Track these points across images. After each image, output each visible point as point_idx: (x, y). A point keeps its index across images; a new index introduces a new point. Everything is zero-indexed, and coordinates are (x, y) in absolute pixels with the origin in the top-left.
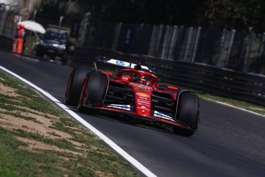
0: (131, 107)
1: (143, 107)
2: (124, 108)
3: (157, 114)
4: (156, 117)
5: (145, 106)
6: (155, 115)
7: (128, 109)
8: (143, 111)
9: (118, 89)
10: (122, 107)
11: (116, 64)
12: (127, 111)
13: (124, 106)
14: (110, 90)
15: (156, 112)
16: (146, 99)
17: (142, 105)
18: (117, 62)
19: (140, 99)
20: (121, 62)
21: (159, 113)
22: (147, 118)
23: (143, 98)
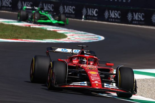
0: (87, 83)
1: (96, 82)
2: (82, 85)
3: (106, 86)
4: (106, 88)
5: (97, 81)
6: (105, 86)
7: (86, 85)
8: (97, 85)
9: (74, 71)
10: (81, 84)
11: (62, 51)
12: (85, 86)
13: (82, 83)
14: (69, 72)
15: (105, 84)
16: (96, 75)
17: (95, 81)
18: (62, 50)
19: (92, 76)
20: (65, 50)
21: (107, 85)
22: (100, 90)
23: (94, 75)
